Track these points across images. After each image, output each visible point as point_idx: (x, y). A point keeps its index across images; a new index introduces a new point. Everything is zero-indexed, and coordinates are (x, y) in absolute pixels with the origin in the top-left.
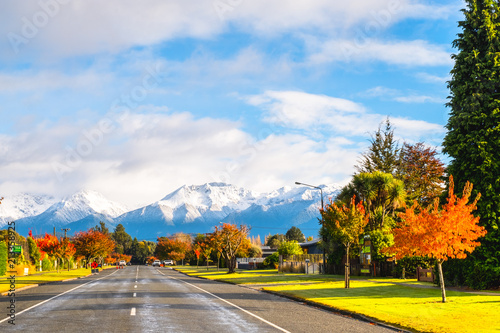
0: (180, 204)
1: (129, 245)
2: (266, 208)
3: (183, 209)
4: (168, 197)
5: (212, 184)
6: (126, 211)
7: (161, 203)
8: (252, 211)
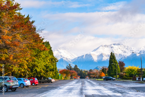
0: (100, 53)
1: (79, 72)
2: (138, 55)
3: (101, 55)
4: (95, 50)
5: (114, 44)
6: (76, 57)
7: (92, 53)
8: (132, 56)
